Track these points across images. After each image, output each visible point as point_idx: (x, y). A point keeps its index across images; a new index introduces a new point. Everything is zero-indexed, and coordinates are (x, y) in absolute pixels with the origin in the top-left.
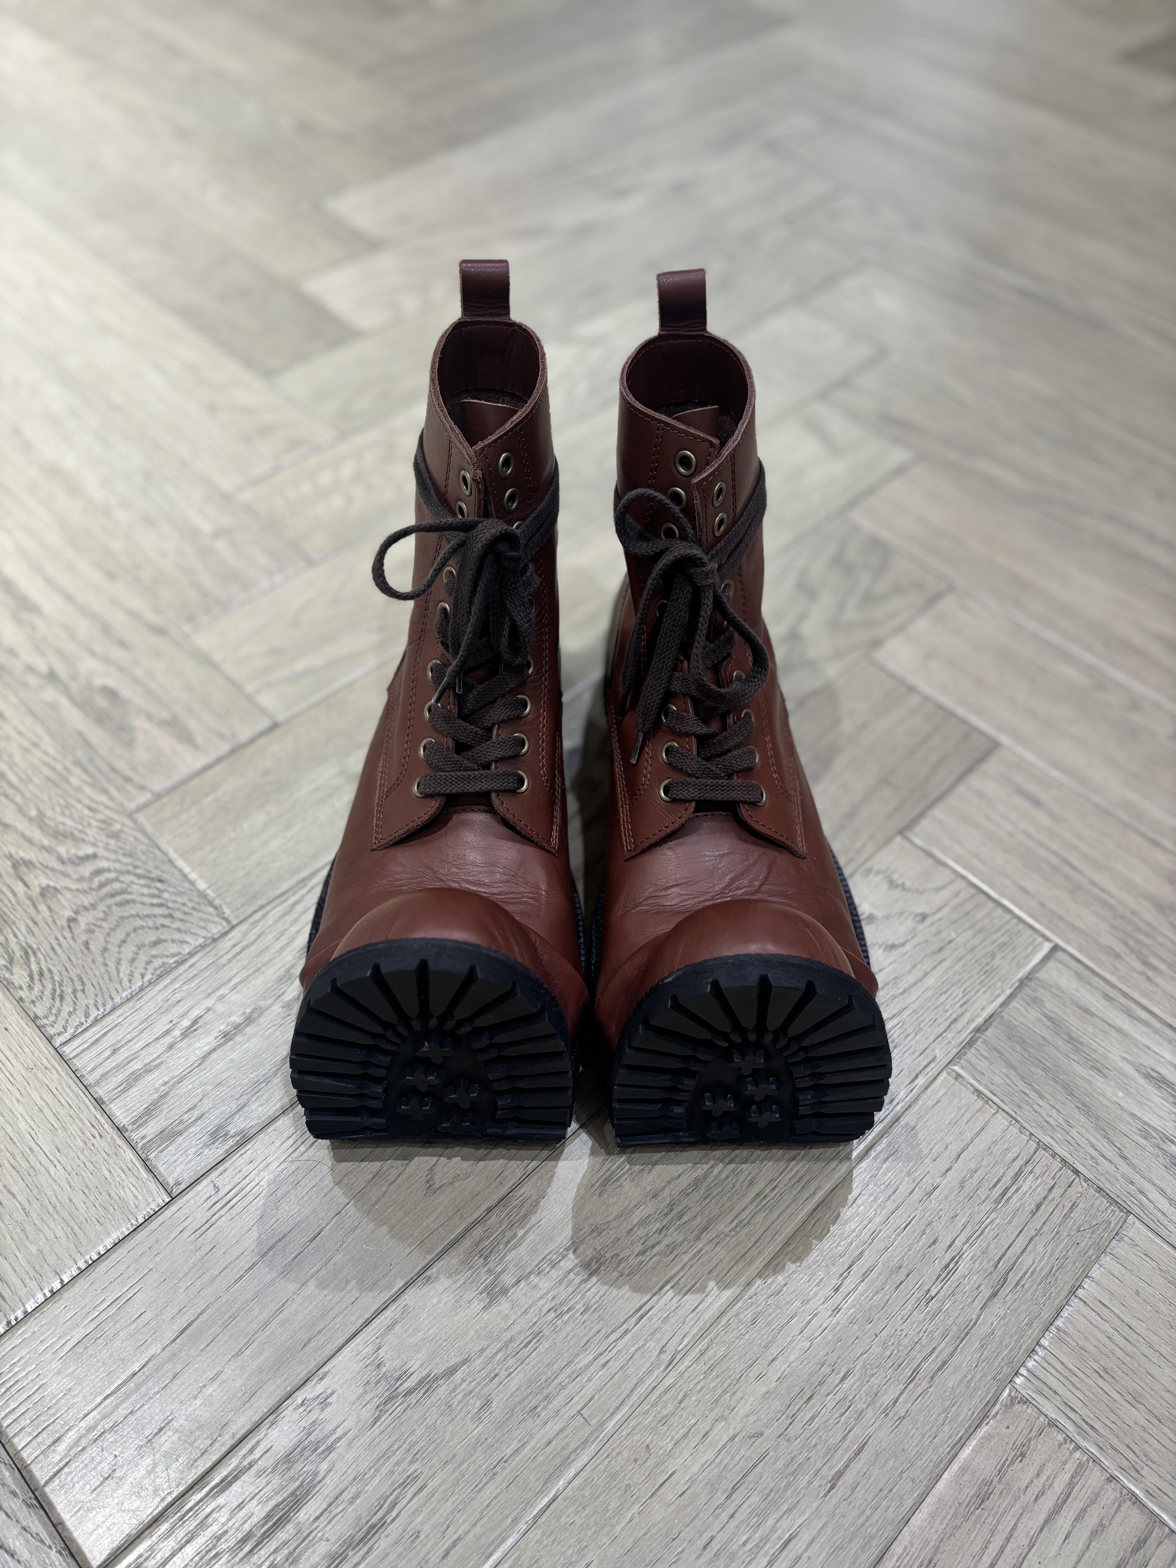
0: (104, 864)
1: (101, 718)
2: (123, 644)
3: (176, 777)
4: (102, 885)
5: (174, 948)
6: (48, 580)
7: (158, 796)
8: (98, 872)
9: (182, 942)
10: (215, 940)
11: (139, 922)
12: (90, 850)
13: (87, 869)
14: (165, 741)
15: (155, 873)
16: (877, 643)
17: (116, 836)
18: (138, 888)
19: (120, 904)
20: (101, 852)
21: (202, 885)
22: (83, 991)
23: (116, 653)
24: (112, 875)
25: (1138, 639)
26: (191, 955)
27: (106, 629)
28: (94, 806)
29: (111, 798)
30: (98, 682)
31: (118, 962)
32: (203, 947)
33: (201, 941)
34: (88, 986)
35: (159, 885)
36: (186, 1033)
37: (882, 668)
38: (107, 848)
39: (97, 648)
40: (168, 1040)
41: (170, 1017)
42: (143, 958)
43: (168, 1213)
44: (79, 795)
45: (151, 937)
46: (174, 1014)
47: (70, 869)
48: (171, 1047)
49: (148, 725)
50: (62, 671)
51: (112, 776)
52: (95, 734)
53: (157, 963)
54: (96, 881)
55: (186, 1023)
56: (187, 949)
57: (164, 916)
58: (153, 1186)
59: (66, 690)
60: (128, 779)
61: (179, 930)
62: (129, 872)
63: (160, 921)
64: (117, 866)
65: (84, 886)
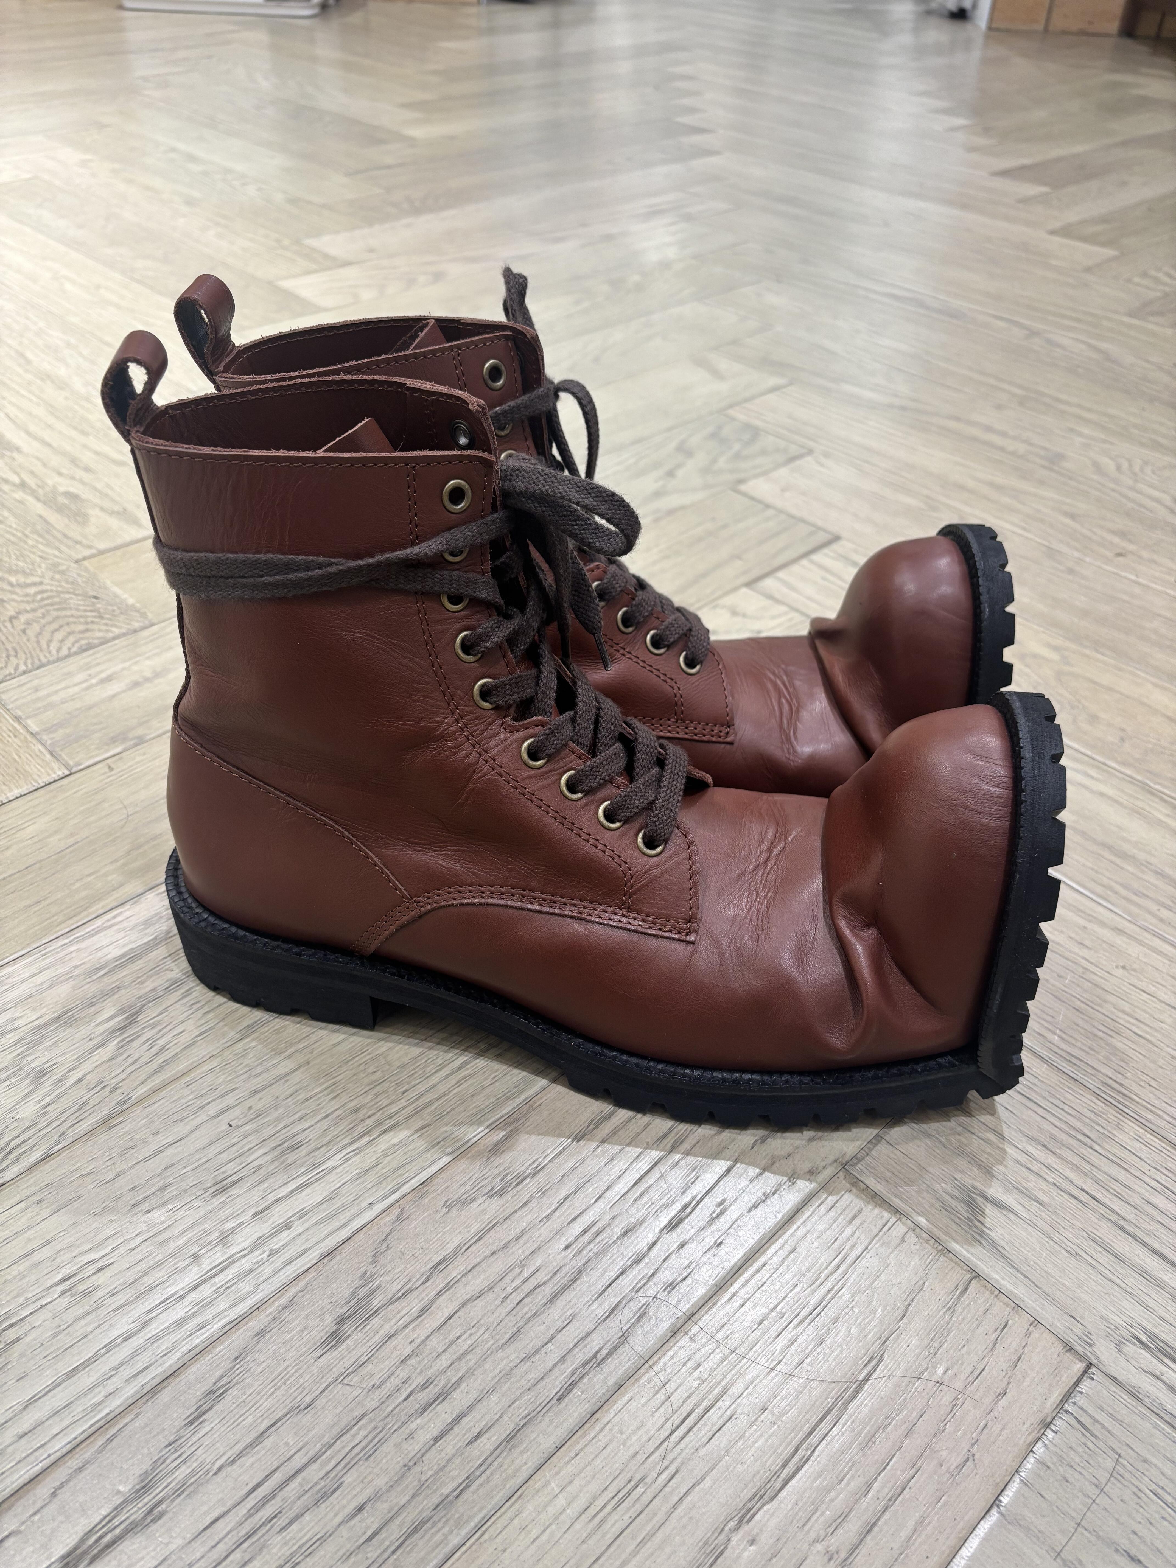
0: (49, 587)
1: (60, 509)
2: (87, 469)
3: (119, 541)
4: (42, 599)
5: (100, 634)
6: (28, 433)
7: (101, 553)
8: (43, 592)
9: (108, 631)
10: (135, 631)
11: (71, 620)
12: (37, 579)
13: (32, 590)
14: (113, 522)
15: (92, 593)
16: (741, 481)
17: (62, 573)
18: (74, 601)
19: (58, 610)
20: (47, 581)
21: (131, 601)
22: (16, 656)
23: (80, 474)
24: (54, 594)
25: (971, 484)
26: (114, 639)
27: (74, 461)
28: (44, 555)
29: (61, 551)
30: (62, 489)
31: (50, 642)
32: (124, 635)
33: (124, 631)
34: (21, 654)
35: (95, 600)
36: (103, 681)
37: (745, 495)
38: (52, 579)
39: (64, 471)
40: (85, 685)
41: (89, 672)
42: (72, 639)
43: (65, 781)
44: (35, 550)
45: (81, 627)
46: (92, 671)
47: (17, 590)
48: (87, 688)
49: (100, 514)
50: (31, 482)
51: (65, 540)
52: (53, 517)
53: (83, 642)
54: (39, 597)
55: (103, 675)
56: (111, 635)
57: (95, 617)
58: (55, 765)
59: (33, 493)
60: (77, 542)
61: (106, 625)
62: (69, 593)
63: (89, 620)
64: (60, 589)
65: (29, 599)
